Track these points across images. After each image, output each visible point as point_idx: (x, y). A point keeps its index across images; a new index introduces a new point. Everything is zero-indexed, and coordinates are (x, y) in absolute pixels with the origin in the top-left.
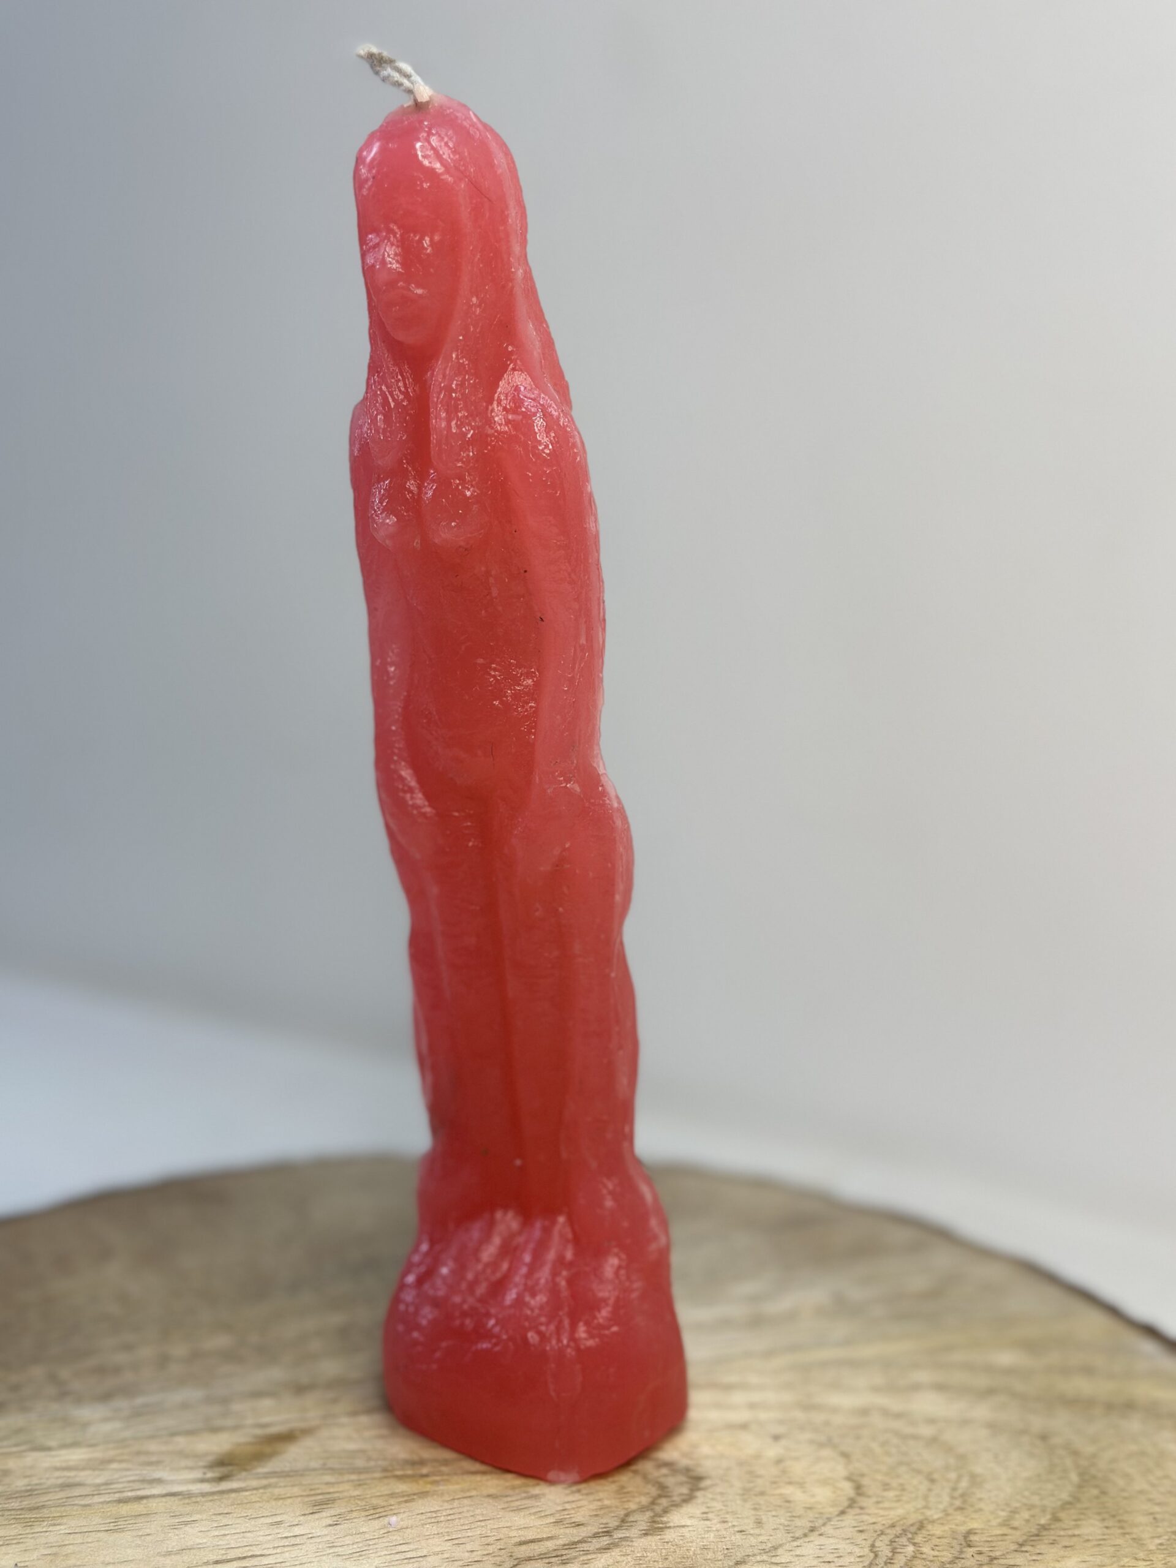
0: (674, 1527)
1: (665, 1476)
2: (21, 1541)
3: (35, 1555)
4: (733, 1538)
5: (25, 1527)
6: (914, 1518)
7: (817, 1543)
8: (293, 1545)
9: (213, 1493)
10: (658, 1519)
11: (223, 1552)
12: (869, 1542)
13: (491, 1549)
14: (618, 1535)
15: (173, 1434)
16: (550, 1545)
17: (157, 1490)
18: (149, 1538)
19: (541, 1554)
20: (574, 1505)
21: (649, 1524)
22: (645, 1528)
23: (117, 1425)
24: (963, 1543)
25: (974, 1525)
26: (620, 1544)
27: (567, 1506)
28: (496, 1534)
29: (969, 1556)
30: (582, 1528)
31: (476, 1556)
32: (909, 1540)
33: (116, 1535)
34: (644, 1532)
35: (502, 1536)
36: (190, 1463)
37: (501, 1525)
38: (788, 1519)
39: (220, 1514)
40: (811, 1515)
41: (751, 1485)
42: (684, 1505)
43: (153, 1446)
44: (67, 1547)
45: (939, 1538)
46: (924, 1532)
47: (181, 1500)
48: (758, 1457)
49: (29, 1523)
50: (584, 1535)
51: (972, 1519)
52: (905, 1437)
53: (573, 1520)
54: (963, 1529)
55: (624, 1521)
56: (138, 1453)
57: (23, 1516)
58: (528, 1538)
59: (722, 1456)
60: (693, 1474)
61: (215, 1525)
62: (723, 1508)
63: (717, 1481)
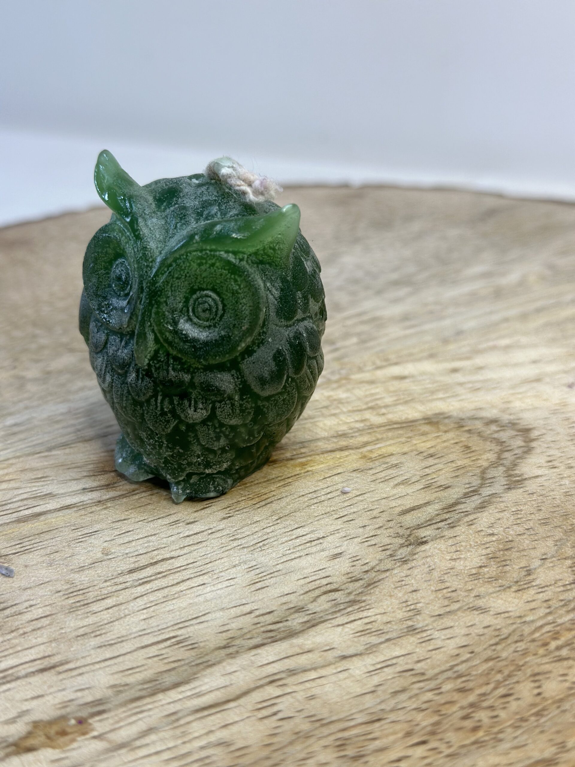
0: (530, 478)
1: (496, 432)
8: (197, 543)
10: (512, 473)
11: (134, 559)
13: (380, 522)
14: (486, 492)
15: (50, 449)
16: (431, 510)
17: (52, 505)
19: (427, 521)
20: (432, 470)
21: (506, 478)
22: (505, 483)
26: (492, 500)
27: (428, 471)
28: (378, 506)
30: (451, 491)
31: (369, 531)
34: (506, 487)
35: (385, 508)
36: (73, 474)
37: (377, 497)
39: (118, 521)
42: (528, 456)
43: (34, 463)
47: (76, 511)
48: (564, 404)
50: (455, 496)
53: (439, 484)
55: (485, 478)
58: (408, 507)
59: (535, 409)
60: (520, 427)
61: (118, 533)
62: (562, 455)
63: (544, 431)
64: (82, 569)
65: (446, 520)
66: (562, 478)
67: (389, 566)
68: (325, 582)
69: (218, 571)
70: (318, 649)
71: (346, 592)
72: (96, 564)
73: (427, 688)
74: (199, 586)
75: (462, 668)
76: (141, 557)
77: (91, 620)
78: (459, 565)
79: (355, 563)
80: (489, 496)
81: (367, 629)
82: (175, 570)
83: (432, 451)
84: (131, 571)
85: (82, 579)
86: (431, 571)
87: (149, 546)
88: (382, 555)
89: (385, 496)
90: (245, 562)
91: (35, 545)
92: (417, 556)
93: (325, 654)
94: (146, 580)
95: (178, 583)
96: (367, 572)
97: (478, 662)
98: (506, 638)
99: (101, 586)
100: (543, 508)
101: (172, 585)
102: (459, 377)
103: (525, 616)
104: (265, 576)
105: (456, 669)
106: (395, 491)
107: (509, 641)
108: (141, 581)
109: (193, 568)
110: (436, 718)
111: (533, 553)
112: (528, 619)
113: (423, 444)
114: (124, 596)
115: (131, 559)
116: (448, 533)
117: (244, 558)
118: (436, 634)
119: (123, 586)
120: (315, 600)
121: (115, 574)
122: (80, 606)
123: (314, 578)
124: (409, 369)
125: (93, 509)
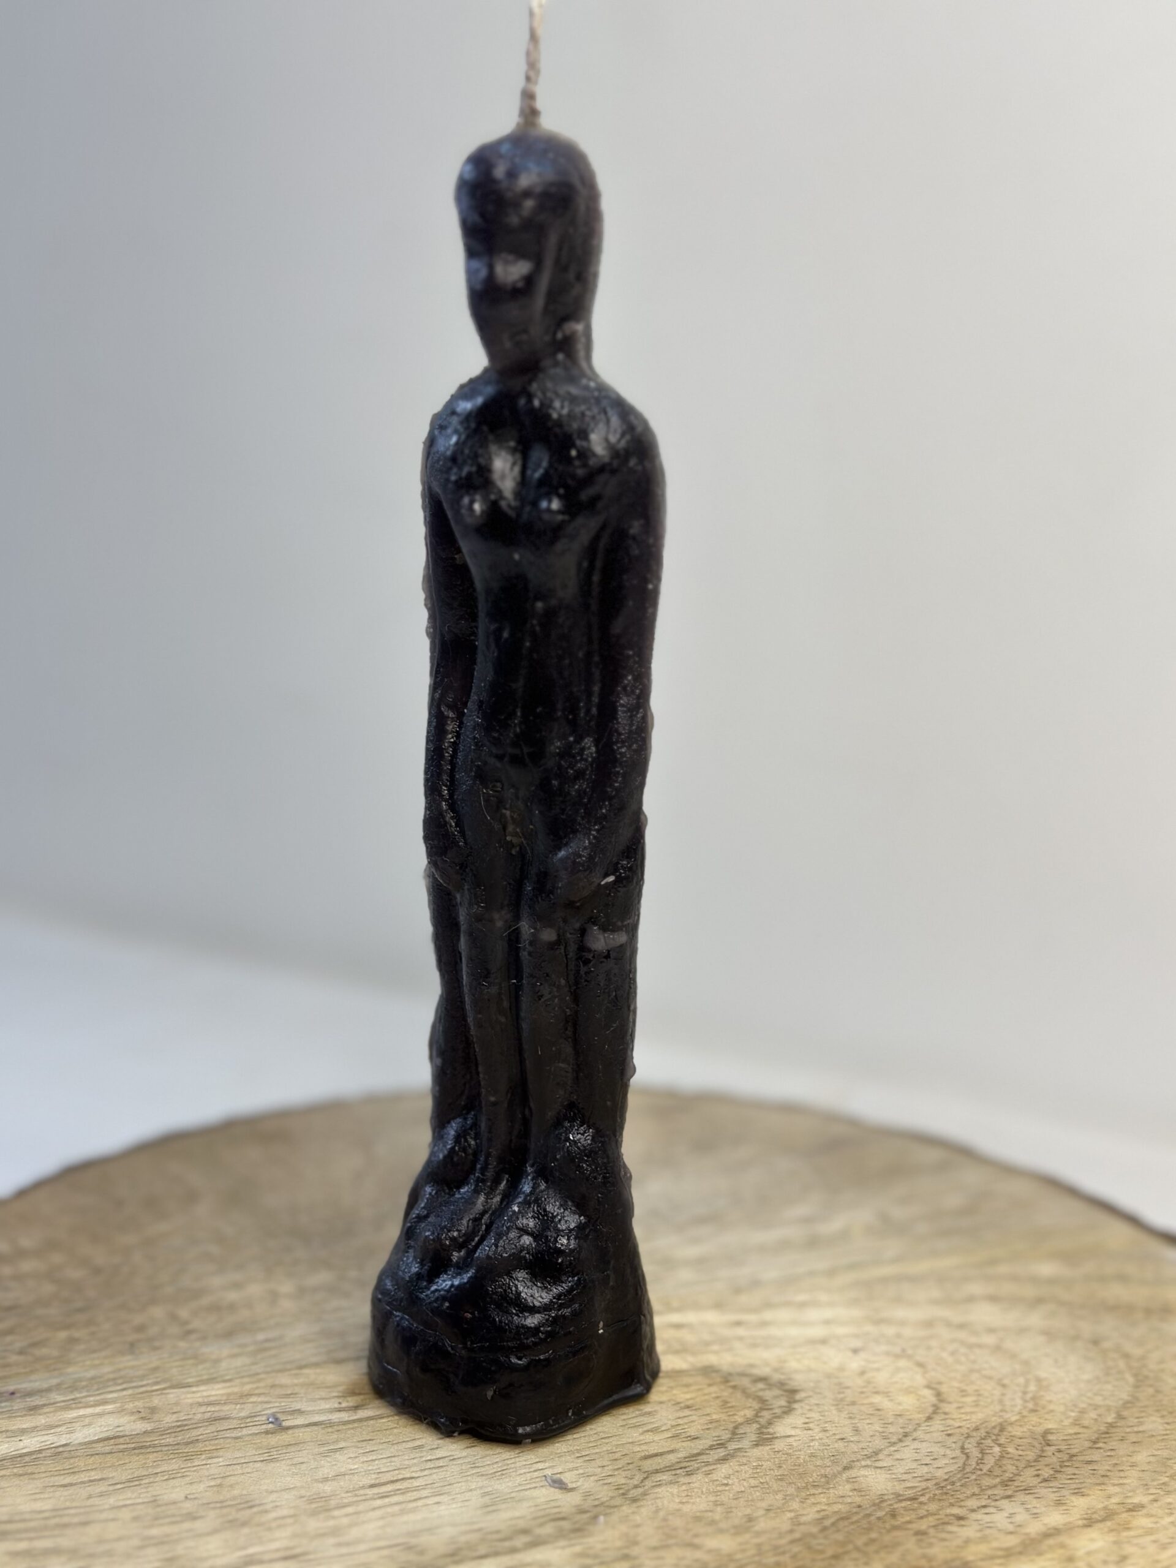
0: (781, 1437)
1: (762, 1390)
2: (185, 1474)
3: (202, 1487)
4: (836, 1445)
5: (186, 1460)
6: (995, 1421)
7: (912, 1447)
8: (438, 1467)
9: (354, 1421)
10: (765, 1430)
11: (374, 1476)
12: (960, 1444)
13: (620, 1464)
14: (732, 1446)
15: (301, 1367)
16: (672, 1458)
17: (300, 1421)
18: (303, 1467)
19: (666, 1467)
20: (685, 1420)
21: (757, 1435)
22: (755, 1439)
23: (246, 1360)
24: (1043, 1442)
25: (1050, 1426)
26: (736, 1454)
27: (680, 1421)
29: (1050, 1454)
30: (697, 1441)
31: (607, 1471)
32: (993, 1441)
33: (273, 1465)
34: (754, 1443)
35: (628, 1452)
36: (323, 1393)
37: (624, 1441)
38: (882, 1426)
39: (363, 1441)
40: (901, 1421)
41: (842, 1396)
42: (786, 1416)
43: (284, 1379)
44: (230, 1478)
45: (1021, 1438)
46: (1005, 1433)
47: (323, 1428)
48: (841, 1369)
49: (188, 1457)
50: (701, 1447)
51: (1046, 1420)
52: (971, 1347)
53: (688, 1434)
54: (1040, 1430)
55: (735, 1433)
56: (273, 1386)
57: (181, 1451)
58: (651, 1452)
59: (810, 1370)
60: (787, 1387)
61: (362, 1451)
62: (821, 1418)
63: (811, 1393)
64: (326, 1480)
65: (685, 1468)
66: (812, 1440)
67: (619, 1503)
68: (556, 1510)
69: (454, 1492)
71: (572, 1521)
72: (339, 1477)
74: (434, 1504)
76: (383, 1474)
77: (331, 1523)
78: (686, 1508)
79: (587, 1498)
80: (735, 1449)
81: (585, 1553)
82: (414, 1489)
83: (689, 1403)
84: (372, 1486)
85: (328, 1488)
86: (657, 1511)
87: (391, 1465)
88: (616, 1493)
89: (630, 1440)
90: (481, 1488)
91: (280, 1456)
92: (648, 1497)
94: (385, 1494)
95: (415, 1500)
96: (596, 1506)
99: (344, 1495)
100: (784, 1466)
101: (409, 1501)
102: (741, 1331)
103: (735, 1554)
104: (498, 1501)
106: (642, 1438)
108: (380, 1495)
109: (432, 1488)
111: (759, 1504)
112: (736, 1557)
113: (682, 1396)
114: (361, 1507)
116: (683, 1480)
117: (480, 1484)
119: (364, 1498)
120: (542, 1525)
121: (358, 1486)
122: (322, 1511)
123: (544, 1507)
124: (690, 1317)
125: (340, 1427)
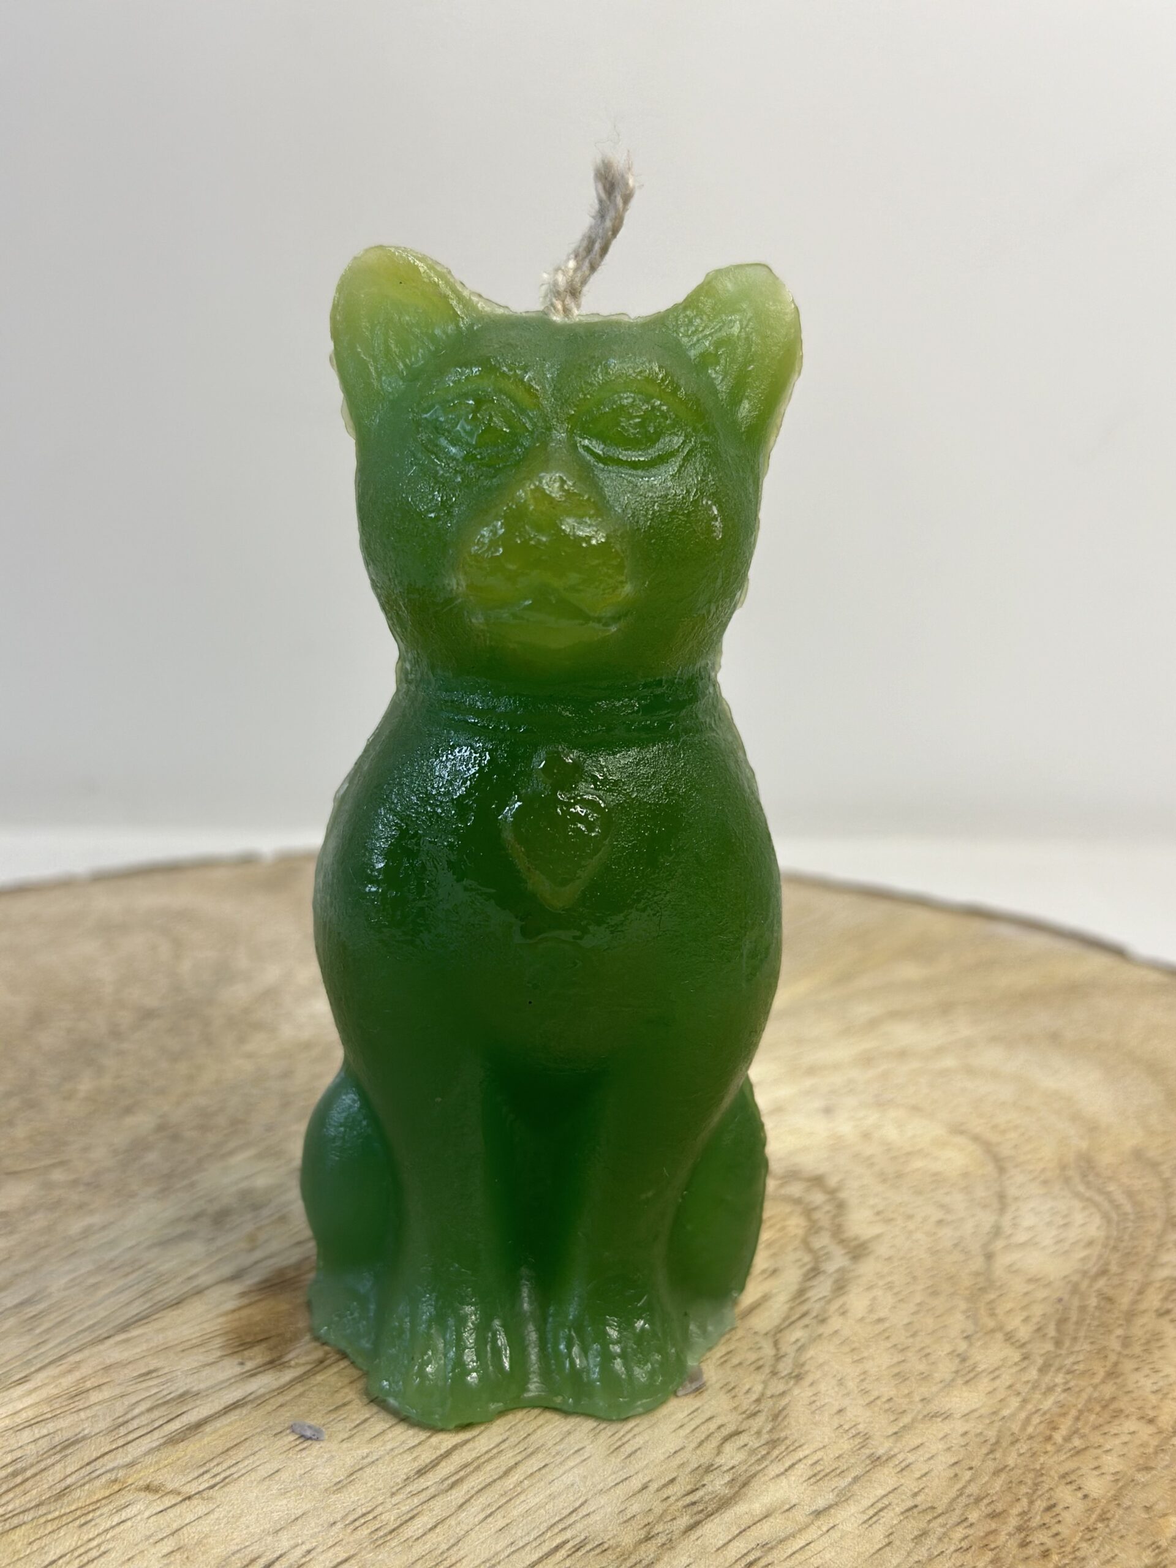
0: (871, 1240)
4: (943, 1232)
6: (1069, 1153)
7: (1026, 1208)
10: (843, 1237)
12: (1069, 1191)
24: (1147, 1163)
25: (1130, 1143)
32: (1097, 1176)
34: (849, 1257)
38: (963, 1193)
40: (975, 1180)
41: (877, 1169)
42: (845, 1213)
45: (1119, 1165)
46: (1098, 1165)
47: (256, 1409)
48: (838, 1137)
51: (1117, 1137)
52: (942, 1075)
54: (1125, 1150)
56: (107, 1368)
57: (57, 1513)
64: (340, 1486)
67: (781, 1387)
68: (712, 1426)
69: (550, 1444)
70: (775, 1510)
71: (752, 1433)
72: (358, 1474)
73: (951, 1522)
74: (540, 1469)
75: (973, 1489)
76: (420, 1449)
77: (419, 1549)
78: (870, 1367)
79: (733, 1393)
80: (837, 1271)
81: (820, 1472)
82: (487, 1457)
84: (421, 1472)
85: (356, 1497)
86: (841, 1382)
88: (761, 1375)
91: (233, 1470)
92: (806, 1368)
93: (790, 1514)
94: (453, 1479)
95: (507, 1473)
96: (758, 1401)
97: (987, 1478)
98: (997, 1442)
100: (918, 1275)
101: (500, 1478)
103: (999, 1410)
104: (623, 1436)
105: (968, 1491)
107: (1004, 1444)
108: (450, 1481)
110: (990, 1555)
111: (948, 1334)
112: (1006, 1412)
115: (405, 1456)
116: (823, 1331)
118: (911, 1458)
119: (427, 1494)
120: (719, 1452)
121: (399, 1480)
122: (386, 1535)
123: (693, 1425)
125: (281, 1399)
